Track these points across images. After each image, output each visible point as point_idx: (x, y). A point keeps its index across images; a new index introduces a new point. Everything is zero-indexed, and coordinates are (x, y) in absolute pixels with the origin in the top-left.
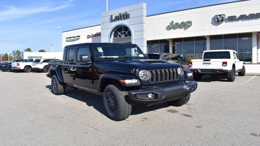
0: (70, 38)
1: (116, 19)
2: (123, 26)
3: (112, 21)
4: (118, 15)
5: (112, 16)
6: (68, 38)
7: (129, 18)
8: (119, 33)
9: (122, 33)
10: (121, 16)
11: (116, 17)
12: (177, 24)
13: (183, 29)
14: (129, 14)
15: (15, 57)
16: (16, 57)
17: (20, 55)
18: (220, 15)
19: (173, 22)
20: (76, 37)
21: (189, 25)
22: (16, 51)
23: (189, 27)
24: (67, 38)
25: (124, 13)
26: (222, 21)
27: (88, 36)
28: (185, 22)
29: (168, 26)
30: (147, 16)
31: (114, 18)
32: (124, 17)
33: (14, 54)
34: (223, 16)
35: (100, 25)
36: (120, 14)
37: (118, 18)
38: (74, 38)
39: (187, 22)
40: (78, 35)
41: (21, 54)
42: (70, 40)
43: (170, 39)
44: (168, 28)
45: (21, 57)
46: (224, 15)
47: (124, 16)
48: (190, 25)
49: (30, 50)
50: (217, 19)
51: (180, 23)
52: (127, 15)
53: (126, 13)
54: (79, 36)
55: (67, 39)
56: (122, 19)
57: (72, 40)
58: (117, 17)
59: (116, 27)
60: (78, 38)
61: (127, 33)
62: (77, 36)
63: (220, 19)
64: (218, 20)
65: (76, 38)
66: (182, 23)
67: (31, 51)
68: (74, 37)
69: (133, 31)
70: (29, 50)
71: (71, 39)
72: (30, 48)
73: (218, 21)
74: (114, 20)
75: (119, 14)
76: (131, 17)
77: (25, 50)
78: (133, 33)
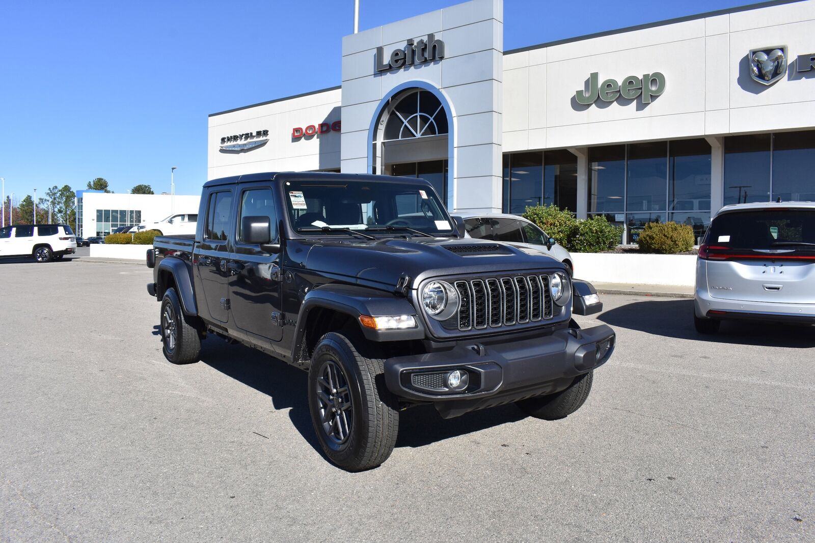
0: (235, 138)
1: (397, 61)
2: (421, 93)
3: (381, 70)
4: (402, 46)
5: (380, 50)
6: (229, 139)
7: (442, 58)
8: (406, 122)
9: (413, 122)
10: (413, 52)
11: (397, 54)
12: (609, 84)
13: (634, 104)
14: (441, 43)
15: (56, 210)
16: (60, 211)
17: (73, 203)
18: (768, 51)
19: (595, 76)
20: (254, 134)
21: (654, 88)
22: (61, 189)
23: (654, 98)
24: (223, 140)
25: (425, 39)
26: (776, 73)
27: (296, 130)
28: (640, 77)
29: (577, 92)
30: (505, 53)
31: (386, 60)
32: (423, 55)
33: (55, 199)
34: (780, 53)
35: (339, 87)
36: (410, 43)
37: (402, 60)
38: (249, 140)
39: (646, 76)
40: (262, 129)
41: (76, 200)
42: (234, 146)
43: (580, 149)
44: (579, 103)
45: (76, 211)
46: (782, 49)
47: (424, 50)
48: (656, 92)
49: (106, 186)
50: (759, 64)
51: (620, 84)
52: (435, 46)
53: (431, 36)
54: (265, 133)
55: (226, 144)
56: (417, 61)
57: (240, 146)
58: (401, 56)
59: (394, 97)
60: (262, 138)
61: (432, 119)
62: (259, 133)
63: (770, 67)
64: (759, 70)
65: (255, 139)
66: (630, 81)
67: (108, 188)
68: (248, 136)
69: (454, 113)
70: (100, 186)
71: (239, 142)
72: (104, 178)
73: (761, 76)
74: (390, 69)
75: (405, 43)
76: (447, 54)
77: (89, 186)
78: (455, 120)
